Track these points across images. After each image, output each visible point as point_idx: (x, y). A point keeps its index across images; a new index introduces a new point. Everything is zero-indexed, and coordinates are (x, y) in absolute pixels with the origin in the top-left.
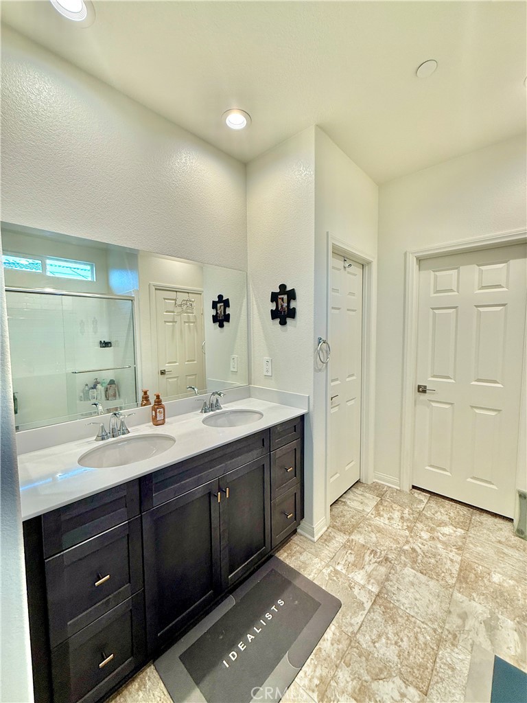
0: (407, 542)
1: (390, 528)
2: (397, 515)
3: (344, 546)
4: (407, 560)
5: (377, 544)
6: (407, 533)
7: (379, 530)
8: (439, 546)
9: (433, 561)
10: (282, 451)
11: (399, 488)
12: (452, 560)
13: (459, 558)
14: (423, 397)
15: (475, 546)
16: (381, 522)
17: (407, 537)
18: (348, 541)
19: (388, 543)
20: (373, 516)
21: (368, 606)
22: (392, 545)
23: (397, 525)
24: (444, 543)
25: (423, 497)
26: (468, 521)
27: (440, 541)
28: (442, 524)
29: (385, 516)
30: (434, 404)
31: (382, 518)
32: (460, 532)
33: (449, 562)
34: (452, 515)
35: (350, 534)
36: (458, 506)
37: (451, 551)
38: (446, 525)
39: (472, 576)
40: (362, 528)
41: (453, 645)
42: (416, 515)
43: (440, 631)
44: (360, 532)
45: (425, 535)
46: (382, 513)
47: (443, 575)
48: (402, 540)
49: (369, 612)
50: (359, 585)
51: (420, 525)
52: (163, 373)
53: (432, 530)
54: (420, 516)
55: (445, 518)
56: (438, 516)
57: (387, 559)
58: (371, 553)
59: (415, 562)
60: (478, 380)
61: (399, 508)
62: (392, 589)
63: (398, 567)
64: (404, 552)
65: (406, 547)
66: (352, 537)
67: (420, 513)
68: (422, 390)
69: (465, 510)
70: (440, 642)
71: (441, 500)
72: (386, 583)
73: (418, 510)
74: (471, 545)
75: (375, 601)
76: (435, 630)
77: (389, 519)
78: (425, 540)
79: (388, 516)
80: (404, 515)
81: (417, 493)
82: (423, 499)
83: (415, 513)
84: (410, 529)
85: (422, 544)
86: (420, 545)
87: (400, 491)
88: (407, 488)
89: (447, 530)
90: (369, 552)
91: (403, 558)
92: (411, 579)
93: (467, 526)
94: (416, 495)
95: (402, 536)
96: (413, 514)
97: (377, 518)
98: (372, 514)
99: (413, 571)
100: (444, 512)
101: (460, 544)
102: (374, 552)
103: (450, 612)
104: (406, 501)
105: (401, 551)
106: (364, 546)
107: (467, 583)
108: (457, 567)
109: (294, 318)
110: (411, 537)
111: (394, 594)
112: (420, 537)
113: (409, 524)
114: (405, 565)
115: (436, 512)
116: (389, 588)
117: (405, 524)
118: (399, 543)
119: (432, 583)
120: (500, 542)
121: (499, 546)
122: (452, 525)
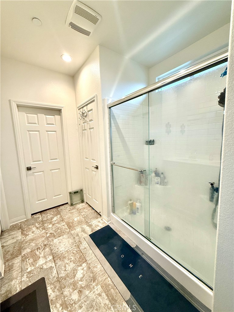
0: (47, 233)
1: (36, 235)
2: (34, 229)
3: (23, 261)
4: (52, 239)
5: (36, 245)
6: (44, 231)
7: (32, 240)
8: (57, 225)
9: (59, 231)
11: (26, 219)
12: (63, 225)
13: (64, 223)
14: (30, 172)
15: (66, 216)
16: (31, 236)
17: (45, 232)
18: (22, 257)
19: (40, 240)
20: (24, 238)
21: (53, 265)
22: (42, 239)
23: (38, 232)
24: (57, 223)
25: (38, 215)
27: (56, 223)
28: (52, 218)
29: (30, 233)
30: (35, 174)
31: (29, 235)
32: (59, 216)
33: (63, 226)
34: (52, 213)
35: (20, 254)
36: (52, 210)
37: (61, 223)
38: (53, 218)
39: (71, 224)
40: (23, 247)
41: (81, 244)
43: (76, 244)
44: (25, 249)
45: (50, 226)
46: (27, 233)
47: (65, 231)
48: (44, 235)
49: (56, 266)
50: (44, 264)
51: (46, 225)
53: (51, 223)
54: (43, 222)
55: (51, 216)
56: (49, 217)
57: (45, 245)
58: (37, 250)
59: (54, 236)
60: (51, 160)
61: (32, 226)
62: (56, 251)
63: (51, 243)
64: (49, 237)
65: (48, 235)
66: (23, 254)
67: (42, 221)
68: (29, 169)
69: (54, 210)
70: (78, 247)
71: (45, 212)
72: (52, 252)
73: (41, 221)
74: (64, 217)
75: (54, 261)
76: (75, 246)
77: (32, 233)
78: (52, 227)
79: (31, 232)
80: (37, 226)
81: (35, 216)
82: (39, 216)
84: (44, 229)
85: (52, 229)
86: (52, 230)
87: (27, 220)
88: (29, 216)
89: (55, 219)
90: (36, 251)
91: (50, 239)
92: (58, 242)
93: (59, 213)
94: (35, 217)
95: (43, 234)
96: (40, 224)
97: (27, 237)
98: (23, 238)
99: (56, 239)
100: (49, 215)
101: (61, 219)
102: (38, 249)
103: (74, 238)
104: (33, 222)
105: (47, 238)
106: (32, 251)
107: (71, 227)
108: (66, 225)
110: (46, 231)
111: (58, 251)
112: (50, 228)
113: (42, 228)
114: (53, 240)
115: (47, 216)
116: (54, 252)
117: (40, 229)
118: (44, 236)
119: (64, 236)
120: (69, 211)
121: (70, 211)
122: (55, 216)
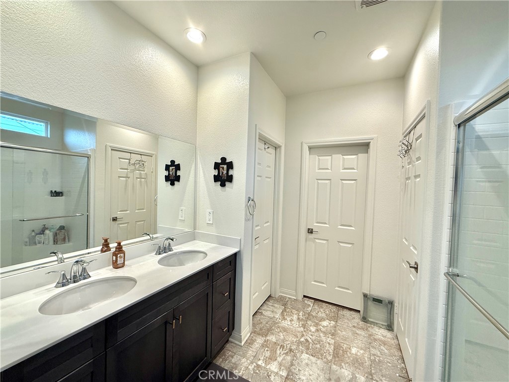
0: (303, 335)
1: (292, 327)
2: (295, 317)
3: (263, 346)
4: (303, 349)
5: (284, 340)
6: (302, 329)
7: (285, 330)
8: (322, 335)
9: (318, 346)
10: (221, 281)
11: (295, 298)
12: (329, 344)
13: (332, 341)
14: (311, 236)
15: (342, 331)
16: (286, 324)
17: (302, 332)
18: (265, 341)
19: (291, 338)
20: (280, 320)
22: (293, 339)
23: (296, 324)
24: (324, 333)
25: (310, 302)
26: (336, 316)
27: (322, 331)
28: (322, 319)
29: (288, 319)
30: (317, 241)
31: (286, 321)
32: (333, 323)
33: (327, 345)
34: (327, 312)
35: (266, 336)
36: (330, 306)
37: (328, 337)
38: (324, 320)
39: (341, 352)
40: (273, 330)
42: (307, 316)
44: (273, 334)
45: (313, 329)
46: (286, 317)
47: (325, 354)
48: (299, 335)
50: (274, 373)
51: (309, 322)
52: (115, 219)
53: (317, 325)
54: (309, 316)
55: (324, 315)
56: (320, 315)
57: (291, 350)
58: (280, 348)
59: (308, 349)
60: (342, 225)
61: (296, 312)
62: (295, 371)
63: (298, 355)
64: (301, 342)
65: (302, 339)
66: (268, 338)
67: (309, 314)
68: (310, 231)
69: (334, 309)
71: (320, 303)
72: (291, 368)
73: (308, 312)
74: (339, 332)
77: (290, 321)
78: (313, 332)
79: (290, 319)
80: (300, 317)
81: (308, 302)
82: (310, 304)
83: (306, 314)
84: (304, 326)
85: (312, 335)
86: (310, 336)
87: (296, 300)
88: (300, 297)
89: (325, 323)
90: (279, 347)
91: (300, 347)
92: (306, 361)
93: (336, 319)
94: (306, 302)
95: (299, 332)
96: (305, 315)
97: (283, 321)
98: (280, 319)
99: (307, 355)
100: (322, 311)
101: (333, 331)
102: (282, 347)
103: (330, 379)
104: (300, 307)
105: (300, 343)
106: (275, 343)
107: (338, 357)
108: (332, 347)
109: (231, 182)
110: (305, 331)
111: (296, 374)
112: (310, 331)
113: (303, 323)
114: (302, 352)
115: (318, 312)
116: (293, 370)
117: (300, 323)
118: (297, 337)
119: (319, 362)
120: (354, 327)
121: (354, 329)
122: (328, 319)
